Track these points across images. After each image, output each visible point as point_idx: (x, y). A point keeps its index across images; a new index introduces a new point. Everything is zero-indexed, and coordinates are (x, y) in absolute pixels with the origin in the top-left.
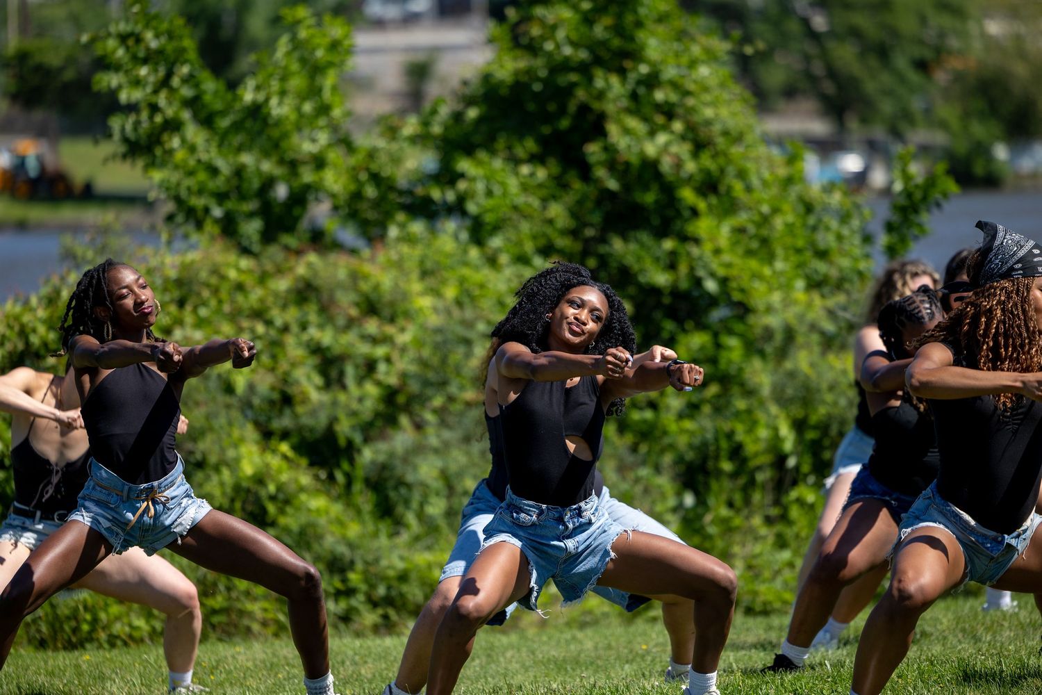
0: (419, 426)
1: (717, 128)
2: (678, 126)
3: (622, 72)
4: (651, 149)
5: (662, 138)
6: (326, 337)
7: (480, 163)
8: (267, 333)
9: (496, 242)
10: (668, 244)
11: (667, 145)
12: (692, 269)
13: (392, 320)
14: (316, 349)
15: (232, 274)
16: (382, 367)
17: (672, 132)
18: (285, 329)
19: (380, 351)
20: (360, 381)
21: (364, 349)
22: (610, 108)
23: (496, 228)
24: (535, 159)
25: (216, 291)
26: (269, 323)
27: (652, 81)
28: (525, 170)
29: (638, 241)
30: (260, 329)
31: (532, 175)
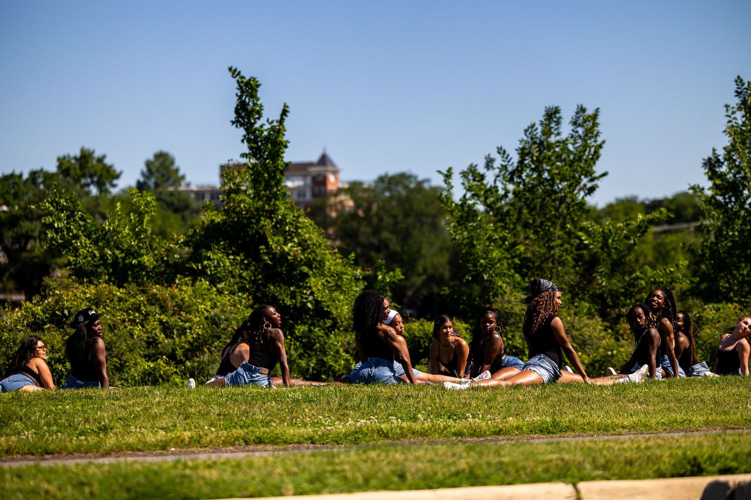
0: (211, 352)
1: (309, 242)
2: (296, 240)
3: (271, 218)
4: (286, 249)
5: (290, 245)
6: (164, 318)
7: (214, 253)
8: (139, 316)
9: (219, 286)
10: (292, 289)
11: (291, 247)
12: (302, 298)
13: (189, 313)
14: (161, 321)
15: (118, 294)
16: (188, 331)
17: (294, 242)
18: (147, 314)
19: (187, 324)
20: (179, 336)
21: (181, 323)
22: (267, 233)
23: (221, 280)
24: (235, 254)
25: (112, 301)
26: (140, 313)
27: (282, 222)
28: (231, 257)
29: (279, 286)
30: (137, 315)
31: (234, 259)
